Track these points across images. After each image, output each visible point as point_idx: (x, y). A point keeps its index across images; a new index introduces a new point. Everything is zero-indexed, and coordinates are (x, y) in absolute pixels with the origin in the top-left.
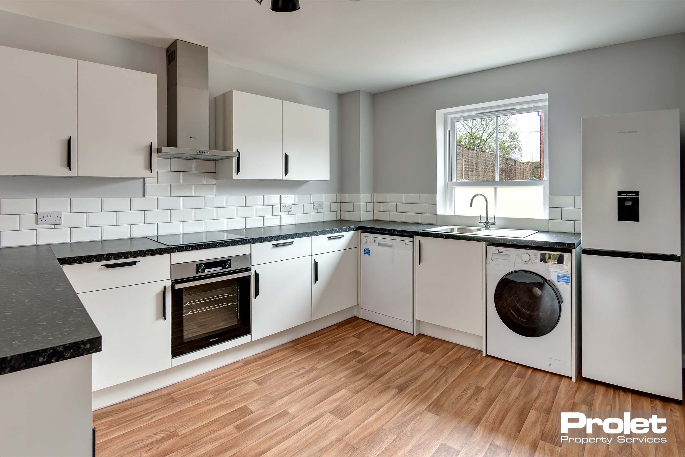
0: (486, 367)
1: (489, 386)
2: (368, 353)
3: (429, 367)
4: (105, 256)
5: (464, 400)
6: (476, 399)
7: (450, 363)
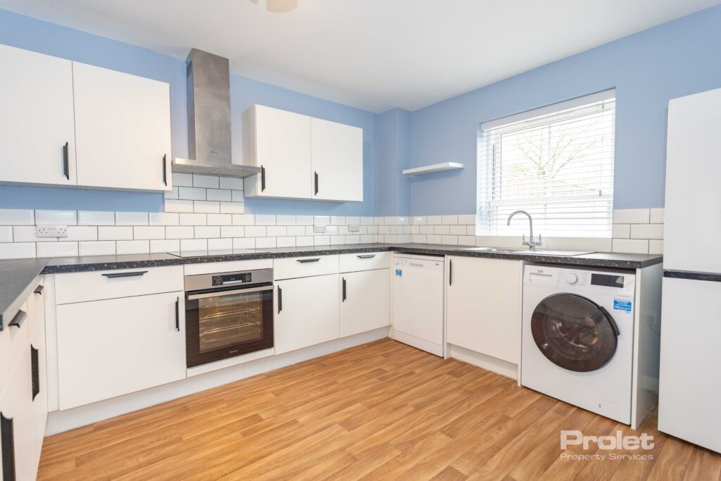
0: (519, 398)
1: (518, 417)
2: (392, 372)
3: (454, 390)
4: (106, 265)
5: (484, 427)
6: (500, 428)
7: (478, 388)
